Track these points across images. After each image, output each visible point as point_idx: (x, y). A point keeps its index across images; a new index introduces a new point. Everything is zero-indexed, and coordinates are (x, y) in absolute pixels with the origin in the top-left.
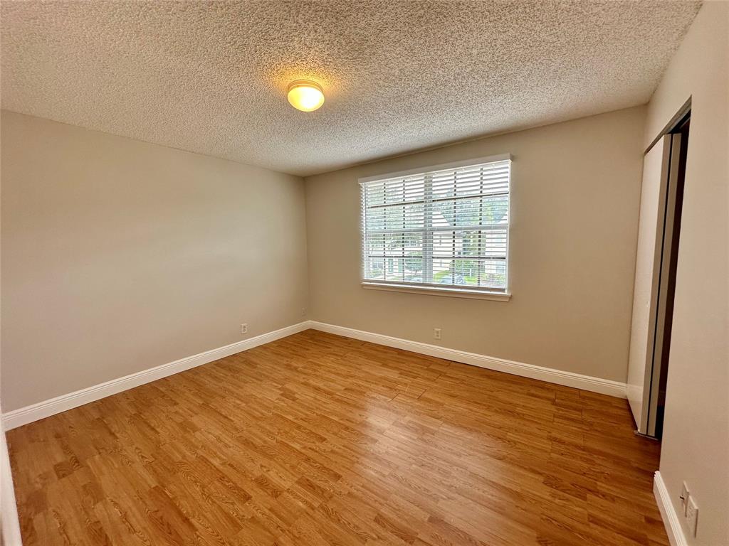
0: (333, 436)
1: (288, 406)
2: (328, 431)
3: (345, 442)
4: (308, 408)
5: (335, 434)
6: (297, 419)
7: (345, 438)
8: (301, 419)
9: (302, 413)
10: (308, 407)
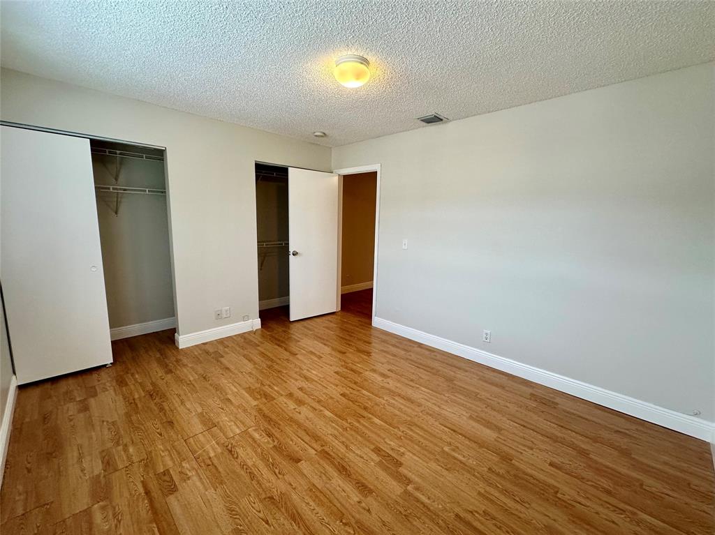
0: (333, 396)
1: (384, 439)
2: (338, 401)
3: (325, 391)
4: (356, 430)
5: (331, 398)
6: (370, 418)
7: (324, 394)
8: (364, 417)
9: (364, 426)
10: (357, 433)
